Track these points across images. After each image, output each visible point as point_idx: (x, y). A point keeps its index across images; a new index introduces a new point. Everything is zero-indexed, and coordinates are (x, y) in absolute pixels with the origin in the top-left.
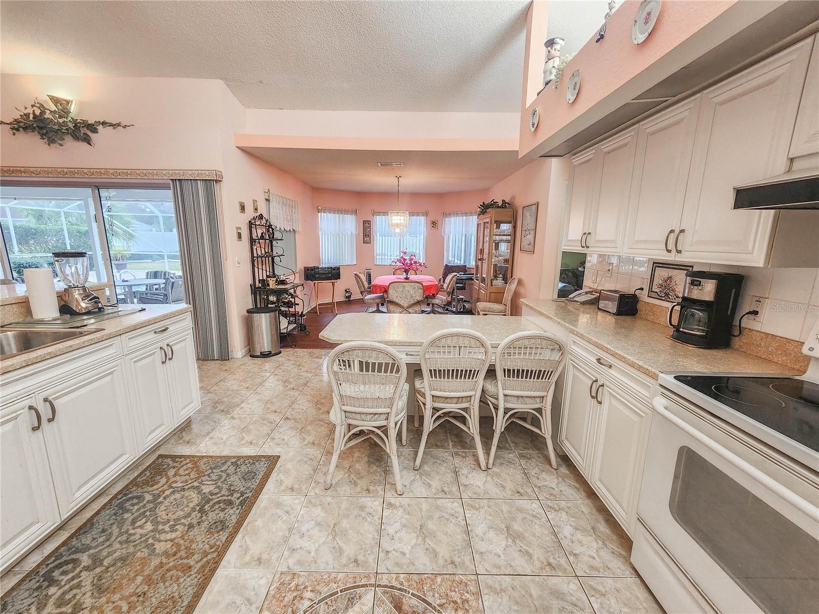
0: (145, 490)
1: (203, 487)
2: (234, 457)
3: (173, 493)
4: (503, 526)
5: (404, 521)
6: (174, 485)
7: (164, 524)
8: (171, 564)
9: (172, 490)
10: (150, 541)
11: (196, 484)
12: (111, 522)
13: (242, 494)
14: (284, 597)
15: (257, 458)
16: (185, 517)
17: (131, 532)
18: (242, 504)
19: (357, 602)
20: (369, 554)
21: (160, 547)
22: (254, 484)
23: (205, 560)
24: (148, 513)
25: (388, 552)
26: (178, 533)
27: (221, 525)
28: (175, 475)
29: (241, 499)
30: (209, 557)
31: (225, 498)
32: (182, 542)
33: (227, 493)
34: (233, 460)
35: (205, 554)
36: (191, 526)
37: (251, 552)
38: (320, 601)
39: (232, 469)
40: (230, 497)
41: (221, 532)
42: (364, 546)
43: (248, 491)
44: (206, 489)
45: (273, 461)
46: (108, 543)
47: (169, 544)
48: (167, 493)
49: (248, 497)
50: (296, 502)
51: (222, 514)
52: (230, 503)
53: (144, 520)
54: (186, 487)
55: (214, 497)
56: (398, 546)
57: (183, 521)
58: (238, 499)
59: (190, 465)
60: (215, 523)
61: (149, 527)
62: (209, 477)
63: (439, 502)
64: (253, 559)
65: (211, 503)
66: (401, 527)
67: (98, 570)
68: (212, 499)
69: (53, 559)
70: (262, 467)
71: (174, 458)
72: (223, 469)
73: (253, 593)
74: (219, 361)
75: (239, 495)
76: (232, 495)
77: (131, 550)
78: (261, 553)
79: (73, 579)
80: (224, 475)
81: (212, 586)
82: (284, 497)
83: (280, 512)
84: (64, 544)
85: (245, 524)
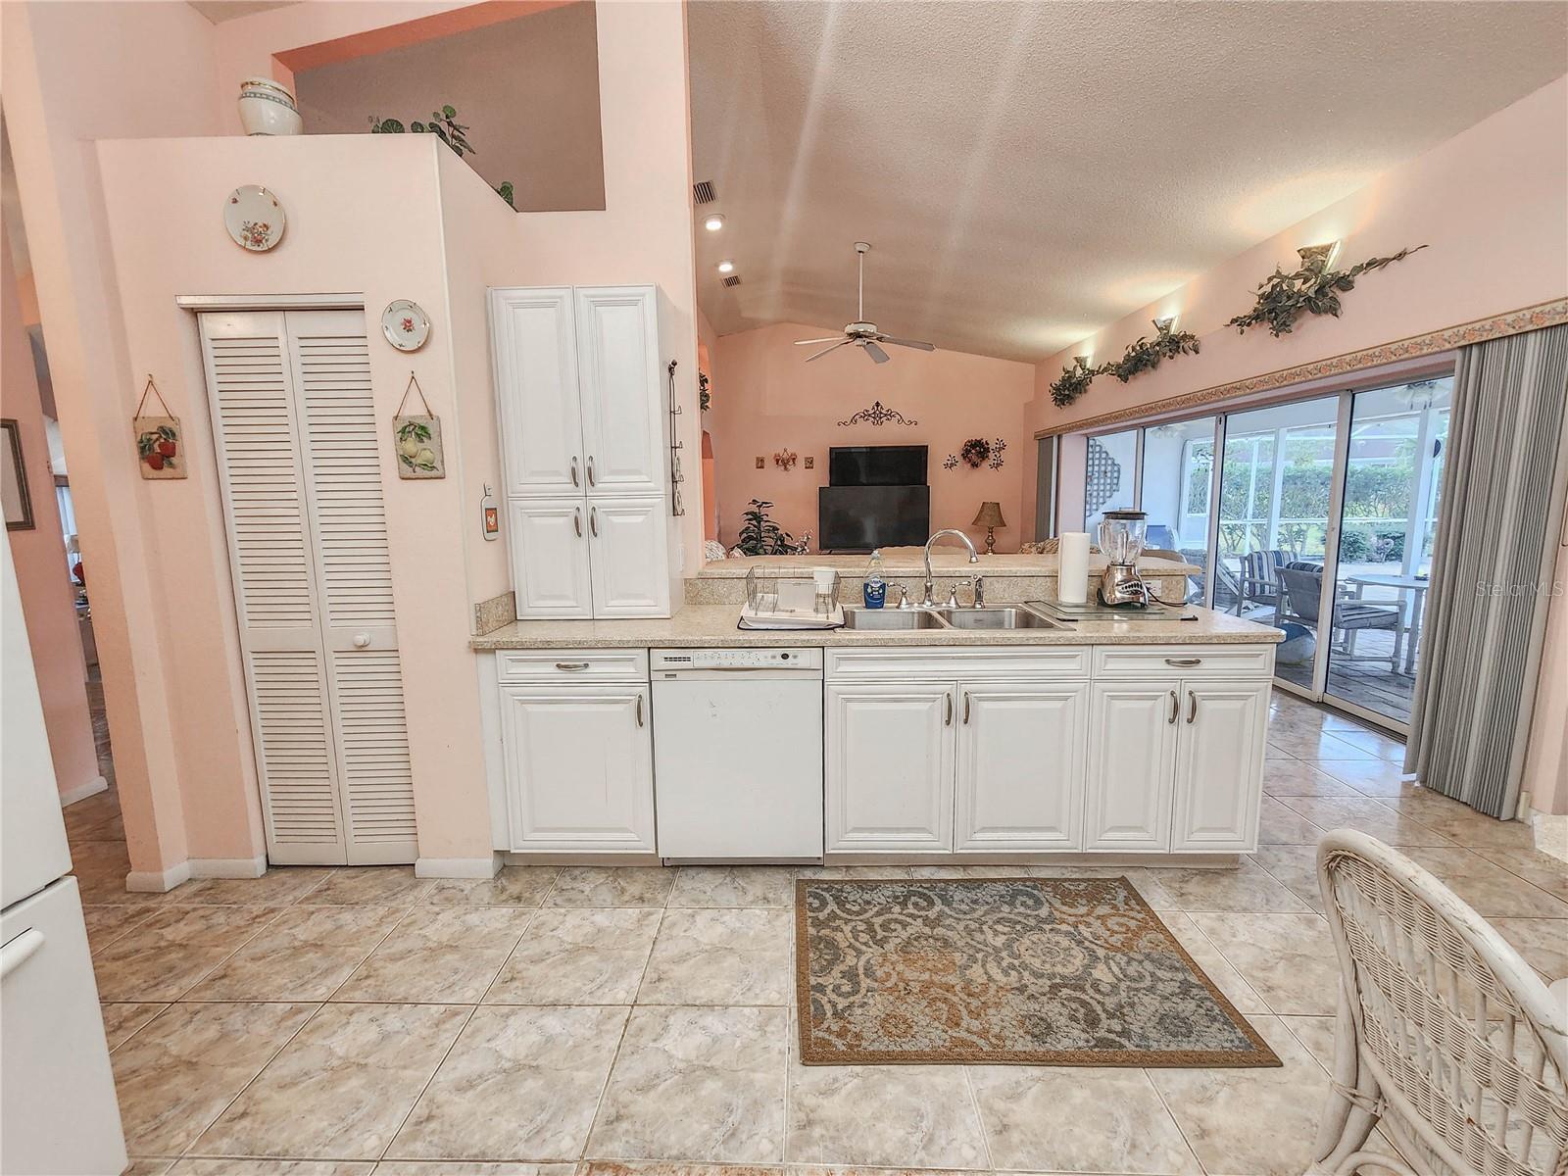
0: (1053, 900)
1: (1101, 966)
2: (1202, 975)
3: (1067, 934)
6: (1082, 927)
7: (1012, 955)
8: (955, 999)
9: (1072, 930)
10: (980, 956)
11: (1101, 952)
12: (991, 900)
13: (1125, 1033)
15: (1231, 1016)
16: (1034, 974)
17: (985, 927)
18: (1101, 1042)
21: (976, 973)
22: (1160, 1043)
23: (975, 1038)
24: (1018, 927)
26: (1004, 980)
27: (1042, 1029)
28: (1098, 917)
29: (1112, 1036)
30: (981, 1042)
31: (1099, 1009)
32: (992, 991)
33: (1110, 1007)
34: (1193, 979)
35: (984, 1034)
36: (1022, 989)
37: (1014, 1106)
39: (1174, 987)
40: (1103, 1016)
41: (1029, 1038)
43: (1136, 1040)
44: (1100, 973)
45: (1257, 1058)
46: (961, 916)
47: (983, 979)
48: (1064, 927)
49: (1122, 1046)
50: (1173, 1156)
51: (1063, 1020)
52: (1092, 1022)
53: (1006, 930)
54: (1087, 943)
55: (1091, 991)
57: (1026, 974)
58: (1110, 1031)
59: (1133, 924)
60: (1042, 1019)
61: (1000, 941)
62: (1128, 963)
64: (1004, 1116)
65: (1078, 994)
67: (927, 930)
68: (1084, 991)
69: (929, 885)
70: (1216, 1039)
71: (1134, 895)
72: (1159, 973)
73: (943, 1142)
75: (1119, 1028)
76: (1111, 1016)
77: (960, 944)
78: (1017, 1126)
79: (911, 916)
80: (1148, 982)
81: (939, 1071)
82: (1169, 1124)
83: (1125, 1128)
84: (946, 881)
85: (1065, 1070)
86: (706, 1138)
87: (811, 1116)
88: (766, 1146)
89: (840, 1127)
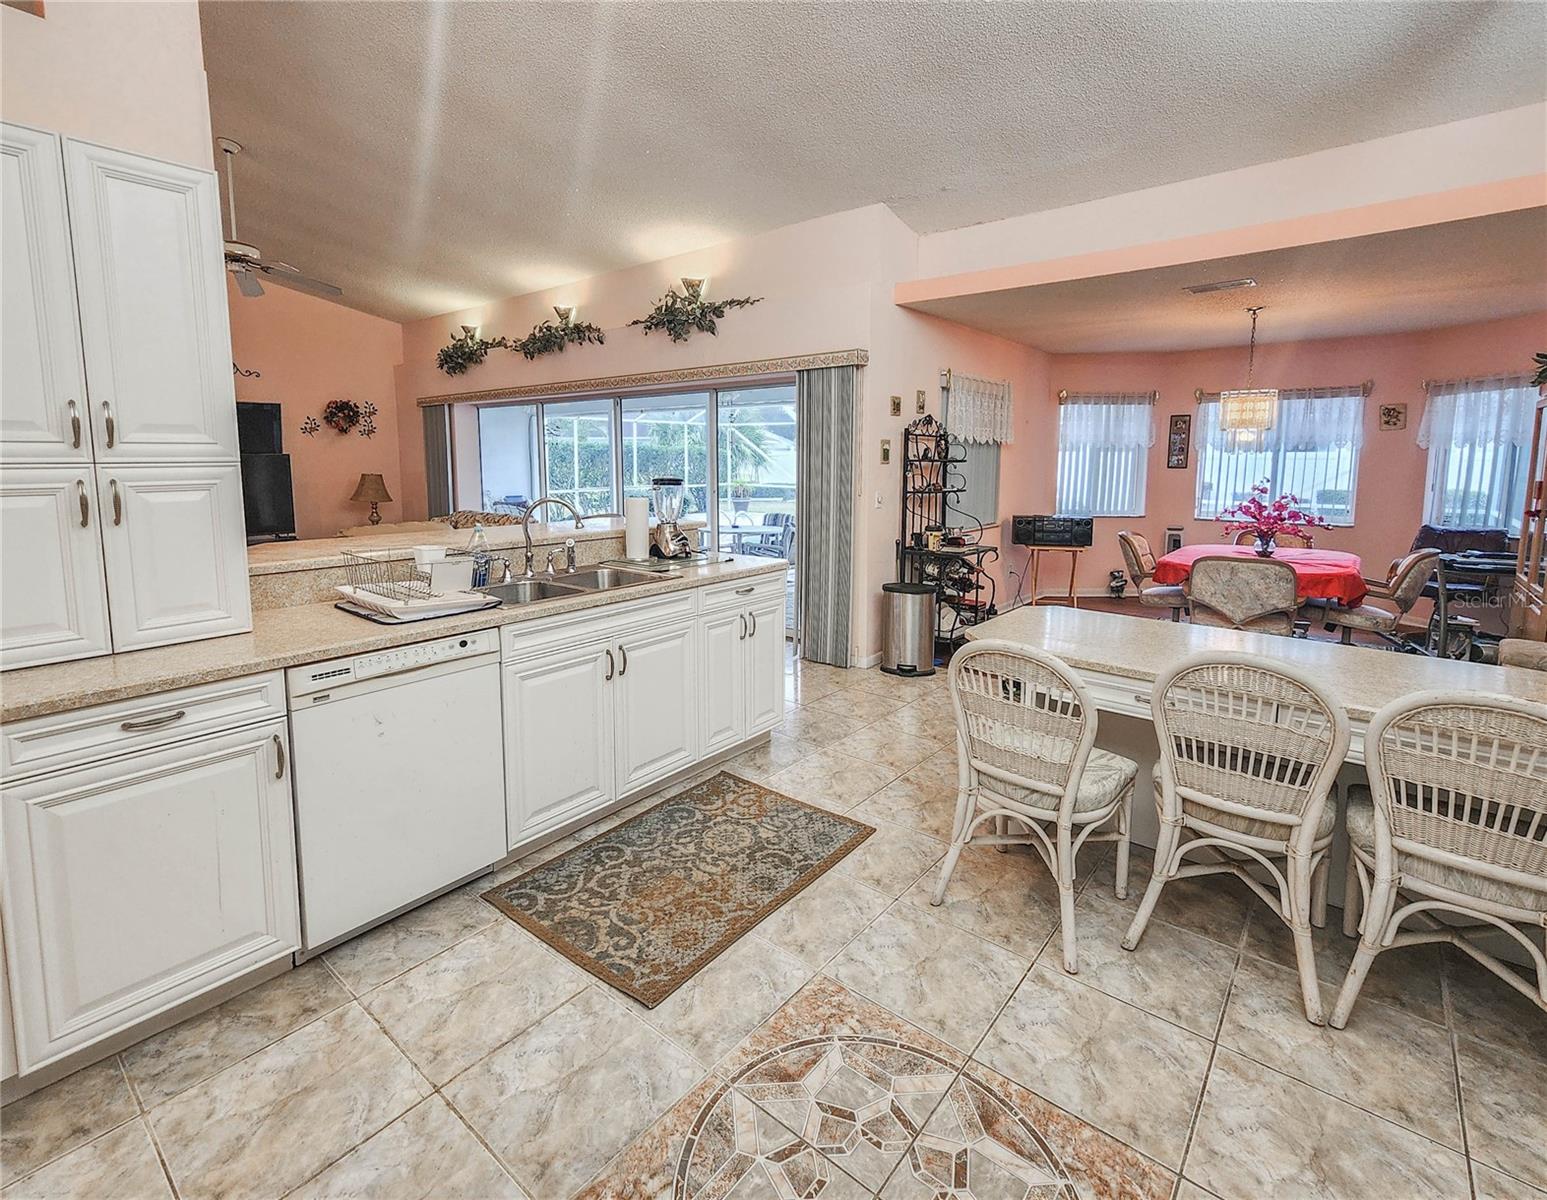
0: (697, 806)
1: (761, 830)
2: (810, 807)
3: (725, 821)
4: (1308, 1144)
5: (1057, 1014)
6: (729, 813)
7: (708, 853)
8: (704, 899)
9: (724, 818)
10: (689, 864)
11: (753, 822)
12: (659, 826)
13: (806, 858)
14: (819, 1006)
15: (842, 820)
16: (731, 856)
17: (674, 845)
18: (801, 870)
19: (921, 1074)
20: (968, 1026)
21: (697, 876)
22: (827, 852)
23: (740, 913)
24: (694, 833)
25: (1005, 1042)
26: (719, 869)
27: (769, 884)
28: (732, 803)
29: (803, 863)
30: (745, 912)
31: (783, 853)
32: (720, 881)
33: (787, 849)
34: (808, 811)
35: (742, 906)
36: (734, 869)
37: (794, 934)
38: (865, 1039)
39: (803, 821)
40: (789, 855)
41: (766, 892)
42: (964, 1012)
43: (815, 858)
44: (764, 834)
45: (865, 832)
46: (650, 847)
47: (707, 877)
48: (719, 819)
49: (812, 865)
50: (880, 901)
51: (773, 871)
52: (788, 862)
53: (688, 839)
54: (742, 822)
55: (770, 846)
56: (1026, 1042)
57: (727, 858)
58: (799, 861)
59: (752, 796)
60: (762, 878)
61: (691, 848)
62: (772, 820)
63: (1152, 1023)
64: (796, 941)
65: (765, 852)
66: (1048, 1021)
67: (636, 869)
68: (766, 848)
69: (604, 840)
70: (844, 835)
71: (737, 780)
72: (791, 817)
73: (782, 980)
74: (831, 667)
75: (802, 857)
76: (793, 854)
77: (670, 865)
78: (807, 940)
79: (614, 867)
80: (790, 825)
81: (738, 946)
82: (863, 888)
83: (849, 903)
84: (614, 829)
85: (798, 897)
86: (638, 1108)
87: (693, 1032)
88: (686, 1074)
89: (718, 1022)
